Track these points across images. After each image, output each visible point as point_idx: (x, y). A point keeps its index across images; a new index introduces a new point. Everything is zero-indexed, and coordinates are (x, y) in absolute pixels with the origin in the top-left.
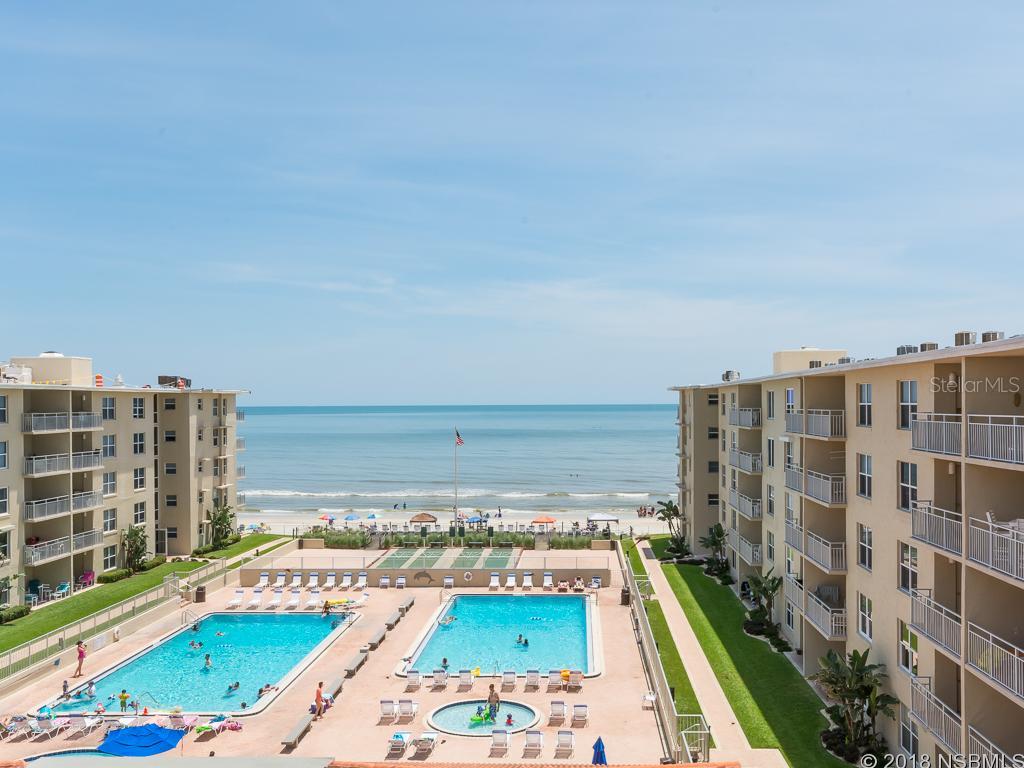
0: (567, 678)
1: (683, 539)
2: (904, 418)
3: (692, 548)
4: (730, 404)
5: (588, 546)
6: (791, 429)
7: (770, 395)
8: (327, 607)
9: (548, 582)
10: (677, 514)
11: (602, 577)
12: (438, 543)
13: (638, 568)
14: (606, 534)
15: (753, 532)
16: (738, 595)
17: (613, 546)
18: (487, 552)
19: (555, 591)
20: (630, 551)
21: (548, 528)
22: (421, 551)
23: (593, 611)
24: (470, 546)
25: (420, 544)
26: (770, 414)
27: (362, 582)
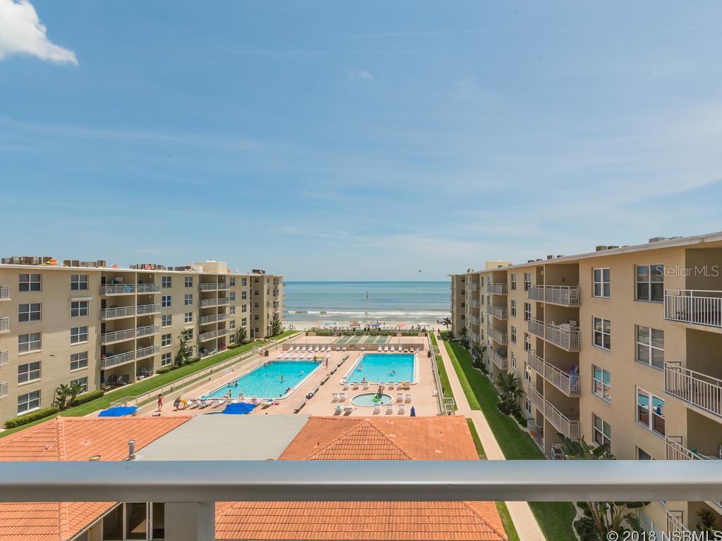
0: (404, 385)
1: (452, 332)
2: (527, 287)
3: (455, 336)
4: (469, 281)
5: (417, 335)
6: (489, 291)
7: (482, 278)
8: (315, 358)
9: (400, 349)
10: (450, 323)
11: (421, 347)
12: (360, 334)
13: (434, 343)
14: (424, 331)
15: (476, 330)
16: (471, 353)
17: (426, 335)
18: (378, 337)
19: (403, 352)
20: (432, 337)
21: (403, 328)
22: (353, 337)
23: (417, 360)
24: (372, 335)
25: (353, 335)
26: (483, 285)
27: (329, 349)
